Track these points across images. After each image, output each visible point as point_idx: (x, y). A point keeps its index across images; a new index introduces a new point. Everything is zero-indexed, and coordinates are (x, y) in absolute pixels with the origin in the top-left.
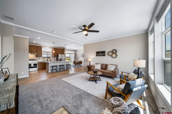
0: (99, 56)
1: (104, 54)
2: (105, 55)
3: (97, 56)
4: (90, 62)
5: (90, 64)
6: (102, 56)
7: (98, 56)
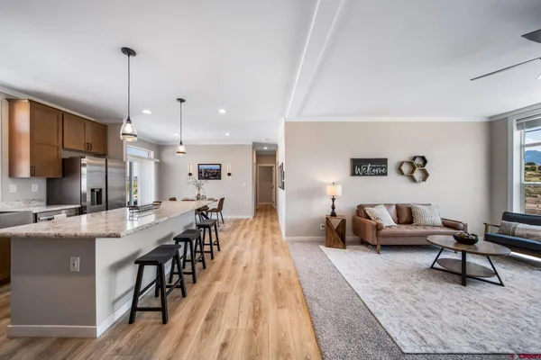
0: (364, 174)
1: (382, 168)
2: (386, 174)
3: (353, 174)
4: (333, 200)
5: (333, 208)
6: (375, 175)
7: (359, 175)
